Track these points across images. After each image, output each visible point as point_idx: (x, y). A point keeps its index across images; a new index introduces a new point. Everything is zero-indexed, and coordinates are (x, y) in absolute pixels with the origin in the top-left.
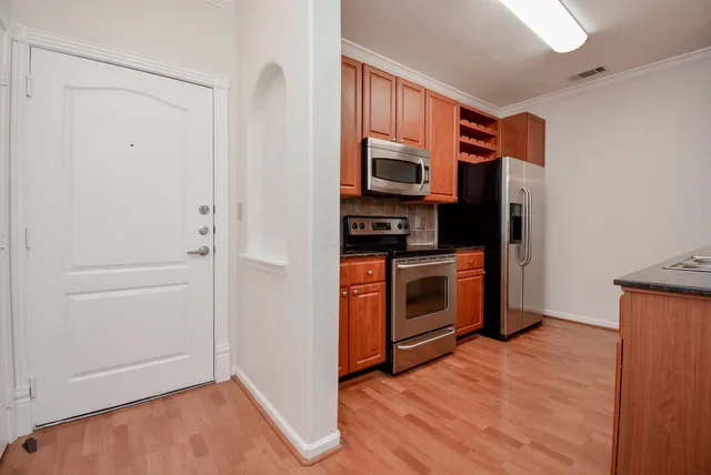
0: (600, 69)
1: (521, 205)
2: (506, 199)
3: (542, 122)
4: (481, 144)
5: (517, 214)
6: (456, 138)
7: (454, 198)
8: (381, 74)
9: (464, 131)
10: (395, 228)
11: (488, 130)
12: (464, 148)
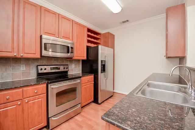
0: (128, 21)
1: (105, 61)
2: (100, 59)
3: (114, 36)
4: (95, 41)
5: (104, 64)
6: (86, 38)
7: (85, 58)
8: (50, 11)
9: (89, 36)
10: (62, 69)
11: (98, 37)
12: (89, 41)
